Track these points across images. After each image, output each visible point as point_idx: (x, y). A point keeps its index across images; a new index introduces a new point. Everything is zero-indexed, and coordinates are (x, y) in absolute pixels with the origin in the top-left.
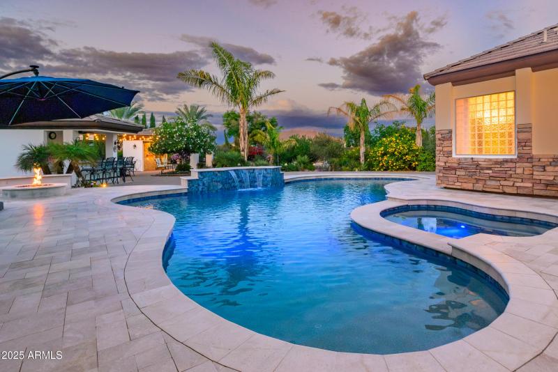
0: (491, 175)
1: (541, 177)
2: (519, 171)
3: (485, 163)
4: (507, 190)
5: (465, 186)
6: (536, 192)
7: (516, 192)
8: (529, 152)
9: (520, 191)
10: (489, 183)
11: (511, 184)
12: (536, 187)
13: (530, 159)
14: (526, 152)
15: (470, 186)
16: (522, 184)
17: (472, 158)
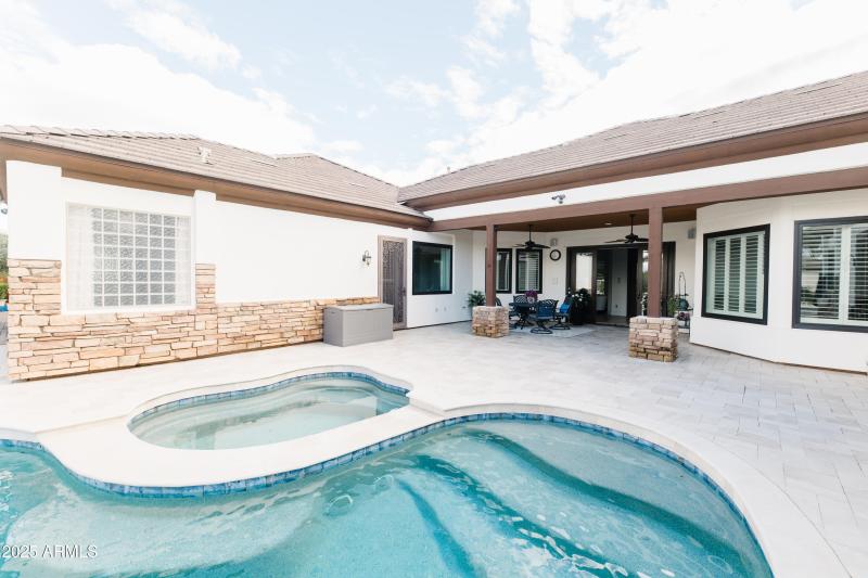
0: (155, 337)
1: (227, 331)
2: (200, 326)
3: (144, 320)
4: (182, 355)
5: (102, 364)
6: (221, 350)
7: (195, 355)
8: (211, 300)
9: (201, 353)
10: (149, 350)
11: (189, 345)
12: (222, 342)
13: (214, 309)
14: (208, 300)
15: (113, 363)
16: (203, 343)
17: (116, 314)
